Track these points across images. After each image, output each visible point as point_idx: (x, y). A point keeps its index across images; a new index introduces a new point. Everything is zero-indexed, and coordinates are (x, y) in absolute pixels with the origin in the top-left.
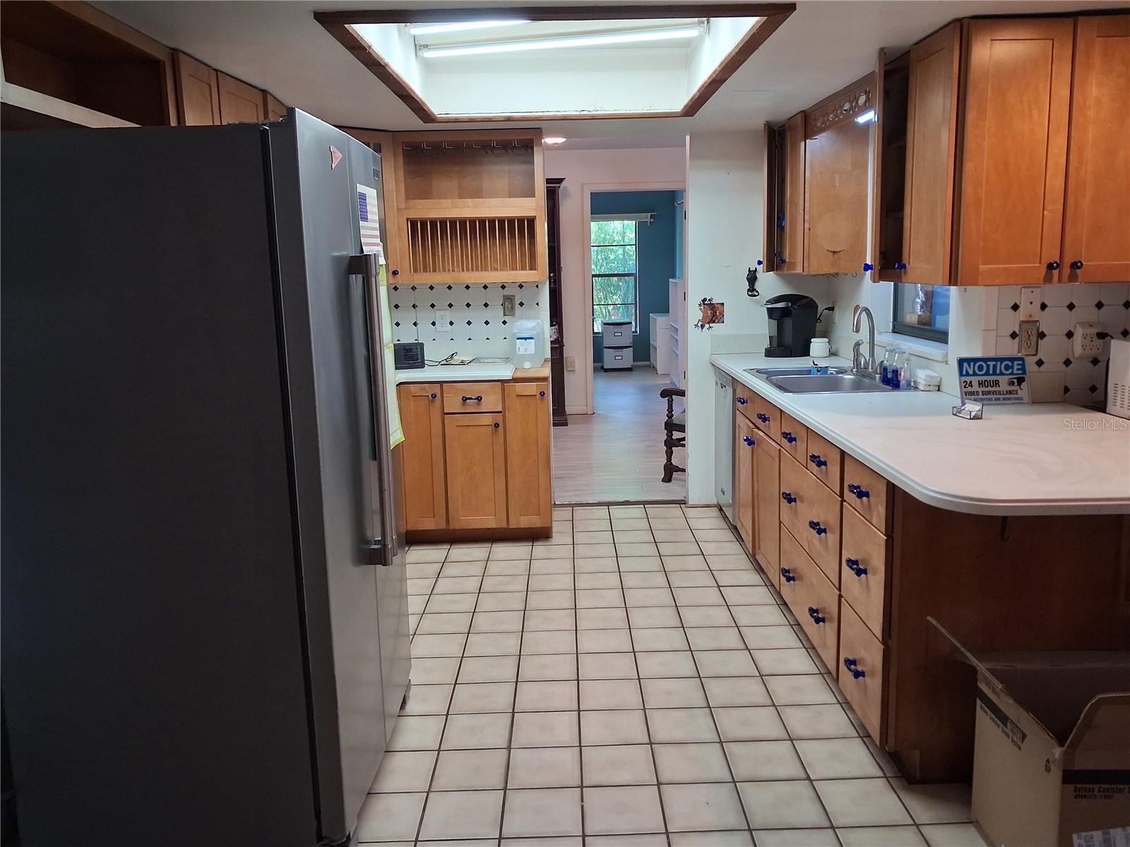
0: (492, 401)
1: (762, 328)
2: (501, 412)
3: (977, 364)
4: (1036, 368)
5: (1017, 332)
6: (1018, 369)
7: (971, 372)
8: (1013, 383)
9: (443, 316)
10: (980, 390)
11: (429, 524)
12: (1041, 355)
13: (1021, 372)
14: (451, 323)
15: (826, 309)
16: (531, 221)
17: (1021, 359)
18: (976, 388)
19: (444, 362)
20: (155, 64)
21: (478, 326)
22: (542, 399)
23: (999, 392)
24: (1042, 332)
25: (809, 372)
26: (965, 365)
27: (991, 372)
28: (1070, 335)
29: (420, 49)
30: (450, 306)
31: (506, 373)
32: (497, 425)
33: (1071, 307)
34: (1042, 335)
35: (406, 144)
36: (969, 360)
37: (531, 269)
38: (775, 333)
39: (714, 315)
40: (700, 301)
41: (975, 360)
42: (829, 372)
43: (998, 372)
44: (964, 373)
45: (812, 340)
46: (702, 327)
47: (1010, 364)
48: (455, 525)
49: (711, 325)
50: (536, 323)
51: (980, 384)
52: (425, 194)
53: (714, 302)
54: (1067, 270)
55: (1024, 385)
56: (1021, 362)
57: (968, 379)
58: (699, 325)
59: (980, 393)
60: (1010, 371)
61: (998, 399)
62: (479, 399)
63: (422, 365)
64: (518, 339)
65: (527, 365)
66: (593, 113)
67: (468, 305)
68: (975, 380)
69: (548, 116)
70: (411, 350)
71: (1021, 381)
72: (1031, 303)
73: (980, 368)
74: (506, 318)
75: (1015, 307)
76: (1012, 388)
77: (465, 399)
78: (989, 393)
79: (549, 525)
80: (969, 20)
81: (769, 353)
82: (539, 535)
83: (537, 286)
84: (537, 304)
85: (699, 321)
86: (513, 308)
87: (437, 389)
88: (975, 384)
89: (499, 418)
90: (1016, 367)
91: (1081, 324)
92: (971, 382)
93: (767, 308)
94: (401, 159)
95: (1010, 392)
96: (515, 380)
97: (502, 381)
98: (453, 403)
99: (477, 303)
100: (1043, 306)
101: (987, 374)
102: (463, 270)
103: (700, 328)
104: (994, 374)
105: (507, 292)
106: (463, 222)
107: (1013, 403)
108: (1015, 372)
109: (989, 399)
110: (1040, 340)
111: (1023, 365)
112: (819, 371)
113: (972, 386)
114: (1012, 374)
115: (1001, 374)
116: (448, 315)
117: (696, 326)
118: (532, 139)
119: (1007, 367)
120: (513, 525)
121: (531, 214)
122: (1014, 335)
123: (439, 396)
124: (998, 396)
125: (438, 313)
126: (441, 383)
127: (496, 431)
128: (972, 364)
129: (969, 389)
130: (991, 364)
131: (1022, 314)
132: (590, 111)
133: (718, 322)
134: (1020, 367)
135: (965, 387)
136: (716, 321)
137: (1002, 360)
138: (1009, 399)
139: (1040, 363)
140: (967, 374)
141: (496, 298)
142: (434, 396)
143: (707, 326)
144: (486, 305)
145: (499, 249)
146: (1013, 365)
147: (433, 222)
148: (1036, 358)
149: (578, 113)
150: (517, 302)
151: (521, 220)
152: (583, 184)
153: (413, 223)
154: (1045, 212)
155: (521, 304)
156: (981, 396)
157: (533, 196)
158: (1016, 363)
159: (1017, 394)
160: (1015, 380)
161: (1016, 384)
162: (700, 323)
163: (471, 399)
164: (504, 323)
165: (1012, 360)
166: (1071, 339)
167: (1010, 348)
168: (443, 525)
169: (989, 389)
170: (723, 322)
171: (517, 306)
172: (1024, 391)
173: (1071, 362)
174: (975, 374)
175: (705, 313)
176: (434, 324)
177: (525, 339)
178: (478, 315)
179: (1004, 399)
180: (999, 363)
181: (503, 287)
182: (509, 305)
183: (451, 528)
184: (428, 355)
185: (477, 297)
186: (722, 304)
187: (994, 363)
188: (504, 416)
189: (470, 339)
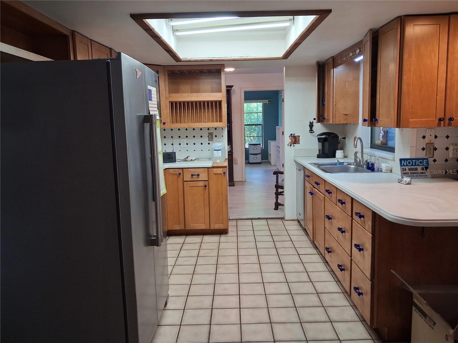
0: (203, 176)
1: (315, 146)
2: (207, 181)
3: (408, 161)
4: (433, 162)
5: (425, 148)
6: (425, 163)
7: (405, 165)
8: (423, 169)
9: (184, 141)
10: (409, 172)
11: (177, 227)
12: (435, 158)
13: (426, 164)
14: (187, 144)
15: (342, 138)
16: (220, 102)
17: (427, 159)
18: (407, 171)
19: (184, 160)
20: (65, 37)
21: (198, 145)
22: (224, 175)
23: (418, 173)
24: (436, 148)
25: (336, 164)
26: (403, 161)
27: (414, 165)
28: (447, 149)
29: (175, 32)
31: (209, 164)
32: (205, 186)
33: (448, 137)
34: (435, 149)
35: (169, 71)
36: (404, 160)
37: (220, 122)
38: (321, 148)
39: (295, 140)
40: (289, 135)
41: (407, 159)
42: (344, 164)
43: (417, 164)
44: (402, 165)
45: (337, 151)
46: (291, 145)
47: (422, 161)
48: (188, 228)
49: (294, 145)
50: (222, 144)
51: (409, 169)
52: (177, 91)
53: (295, 135)
54: (447, 121)
55: (428, 170)
56: (427, 160)
57: (404, 167)
58: (289, 145)
59: (409, 173)
60: (422, 164)
61: (417, 176)
62: (198, 175)
63: (175, 161)
64: (214, 150)
65: (218, 161)
66: (246, 58)
67: (194, 137)
68: (407, 168)
69: (227, 59)
70: (170, 155)
71: (427, 168)
72: (431, 135)
73: (409, 163)
74: (210, 142)
75: (424, 137)
76: (423, 171)
77: (192, 175)
78: (413, 173)
79: (227, 228)
80: (404, 17)
81: (319, 156)
82: (223, 232)
83: (222, 129)
84: (222, 136)
85: (289, 143)
86: (212, 138)
87: (181, 171)
88: (407, 170)
89: (206, 183)
90: (424, 162)
91: (452, 144)
92: (405, 169)
93: (318, 138)
94: (167, 77)
95: (422, 173)
96: (213, 167)
97: (208, 168)
98: (187, 177)
99: (198, 136)
100: (436, 137)
101: (412, 165)
102: (192, 122)
103: (290, 146)
104: (415, 165)
105: (210, 131)
106: (192, 102)
107: (423, 178)
108: (424, 164)
109: (413, 176)
110: (434, 151)
111: (428, 161)
112: (340, 164)
113: (406, 170)
114: (423, 165)
115: (418, 165)
116: (186, 141)
117: (288, 145)
118: (221, 69)
119: (421, 162)
120: (212, 228)
121: (220, 99)
122: (423, 149)
123: (182, 174)
124: (417, 175)
125: (182, 140)
126: (183, 169)
127: (205, 189)
128: (406, 161)
129: (405, 172)
130: (414, 161)
131: (427, 140)
132: (245, 57)
133: (297, 144)
134: (426, 162)
135: (403, 171)
136: (296, 143)
137: (418, 159)
138: (422, 176)
139: (435, 161)
140: (404, 165)
141: (206, 133)
142: (180, 174)
143: (293, 145)
144: (201, 137)
145: (207, 113)
146: (423, 161)
147: (180, 103)
148: (433, 159)
149: (240, 58)
150: (214, 135)
151: (216, 102)
152: (241, 88)
153: (172, 103)
154: (438, 97)
155: (216, 136)
156: (410, 175)
157: (221, 92)
158: (424, 160)
159: (425, 174)
160: (424, 168)
161: (425, 169)
162: (290, 144)
163: (195, 175)
164: (209, 144)
165: (423, 159)
166: (448, 150)
167: (422, 155)
168: (183, 228)
169: (413, 171)
170: (299, 144)
171: (214, 137)
172: (428, 172)
173: (448, 160)
174: (407, 165)
175: (291, 140)
176: (180, 144)
177: (218, 150)
178: (198, 141)
179: (420, 176)
180: (417, 161)
181: (208, 129)
182: (211, 137)
183: (186, 229)
184: (178, 157)
185: (198, 133)
186: (299, 136)
187: (415, 161)
188: (209, 182)
189: (195, 150)
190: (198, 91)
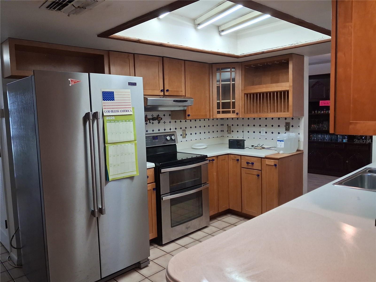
0: (257, 166)
2: (260, 170)
11: (235, 208)
14: (266, 133)
16: (288, 92)
22: (276, 168)
29: (221, 32)
30: (266, 126)
32: (259, 175)
37: (287, 112)
48: (244, 212)
62: (253, 164)
64: (278, 141)
67: (272, 126)
70: (239, 142)
74: (286, 131)
77: (248, 163)
83: (299, 119)
84: (299, 126)
86: (289, 127)
87: (239, 158)
89: (259, 172)
94: (243, 72)
96: (266, 158)
97: (261, 158)
98: (244, 165)
99: (276, 125)
102: (271, 112)
105: (287, 121)
116: (265, 129)
118: (289, 58)
121: (288, 89)
123: (240, 160)
125: (262, 128)
126: (241, 155)
127: (258, 178)
132: (295, 44)
141: (283, 123)
142: (237, 160)
144: (279, 126)
147: (253, 94)
149: (290, 46)
150: (291, 125)
151: (284, 92)
153: (247, 95)
155: (292, 126)
157: (288, 82)
163: (250, 163)
168: (240, 210)
171: (291, 127)
176: (260, 132)
177: (280, 141)
178: (276, 130)
181: (286, 119)
182: (287, 126)
183: (243, 212)
184: (246, 144)
185: (276, 123)
188: (261, 172)
189: (272, 139)
190: (277, 82)
